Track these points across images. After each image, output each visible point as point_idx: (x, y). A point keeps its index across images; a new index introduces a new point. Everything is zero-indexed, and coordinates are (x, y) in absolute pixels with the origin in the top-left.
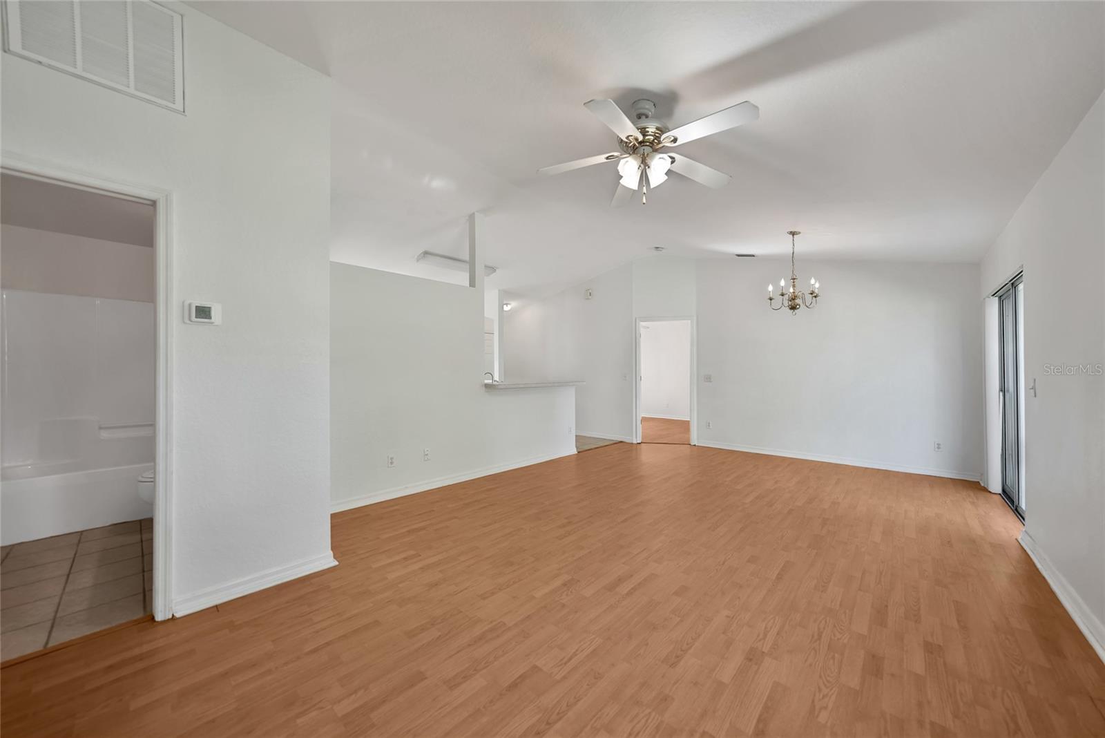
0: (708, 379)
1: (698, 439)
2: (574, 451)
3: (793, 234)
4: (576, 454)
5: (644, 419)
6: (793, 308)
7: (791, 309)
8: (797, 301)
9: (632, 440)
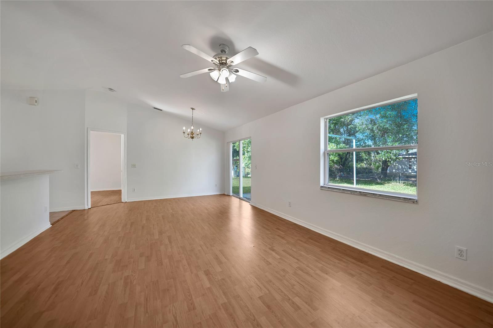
0: (134, 166)
1: (127, 198)
2: (49, 226)
3: (193, 109)
4: (51, 228)
5: (92, 193)
6: (192, 138)
7: (191, 138)
8: (194, 135)
9: (85, 207)
